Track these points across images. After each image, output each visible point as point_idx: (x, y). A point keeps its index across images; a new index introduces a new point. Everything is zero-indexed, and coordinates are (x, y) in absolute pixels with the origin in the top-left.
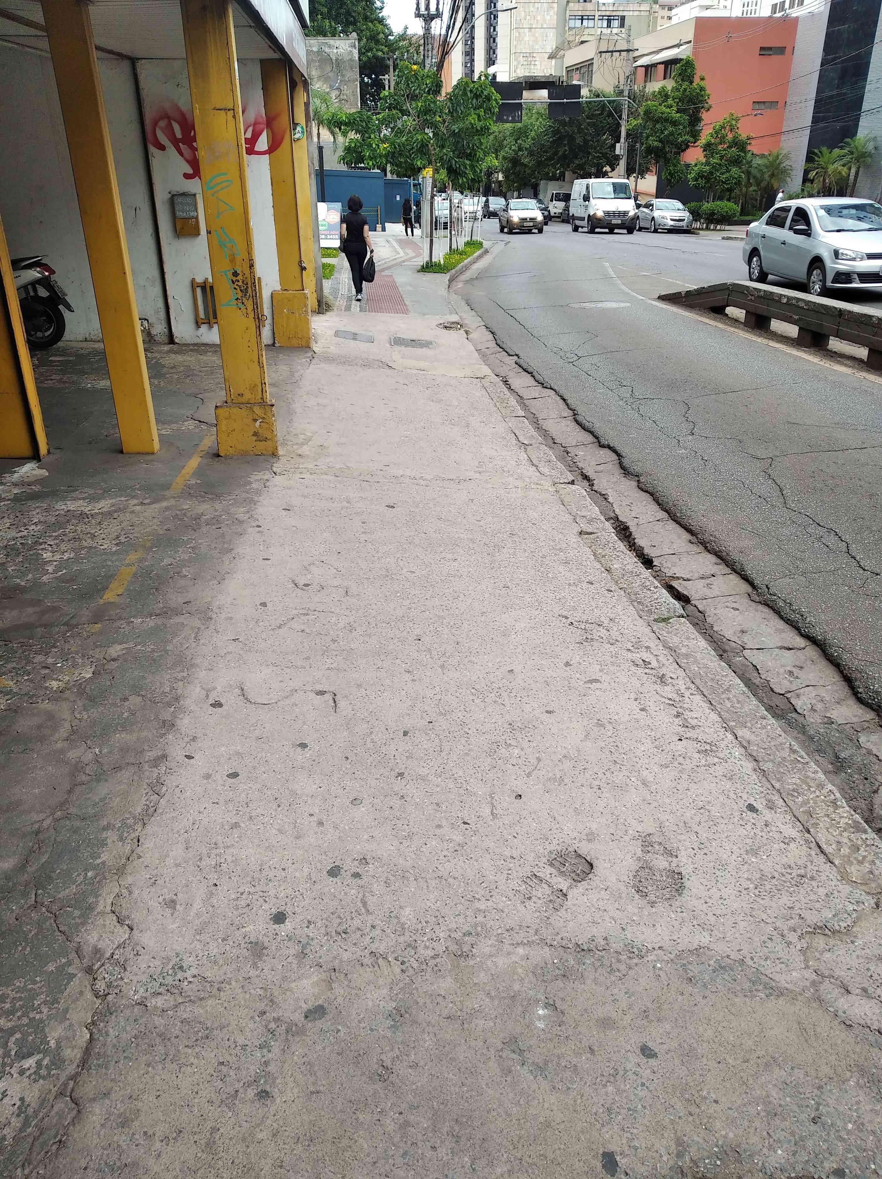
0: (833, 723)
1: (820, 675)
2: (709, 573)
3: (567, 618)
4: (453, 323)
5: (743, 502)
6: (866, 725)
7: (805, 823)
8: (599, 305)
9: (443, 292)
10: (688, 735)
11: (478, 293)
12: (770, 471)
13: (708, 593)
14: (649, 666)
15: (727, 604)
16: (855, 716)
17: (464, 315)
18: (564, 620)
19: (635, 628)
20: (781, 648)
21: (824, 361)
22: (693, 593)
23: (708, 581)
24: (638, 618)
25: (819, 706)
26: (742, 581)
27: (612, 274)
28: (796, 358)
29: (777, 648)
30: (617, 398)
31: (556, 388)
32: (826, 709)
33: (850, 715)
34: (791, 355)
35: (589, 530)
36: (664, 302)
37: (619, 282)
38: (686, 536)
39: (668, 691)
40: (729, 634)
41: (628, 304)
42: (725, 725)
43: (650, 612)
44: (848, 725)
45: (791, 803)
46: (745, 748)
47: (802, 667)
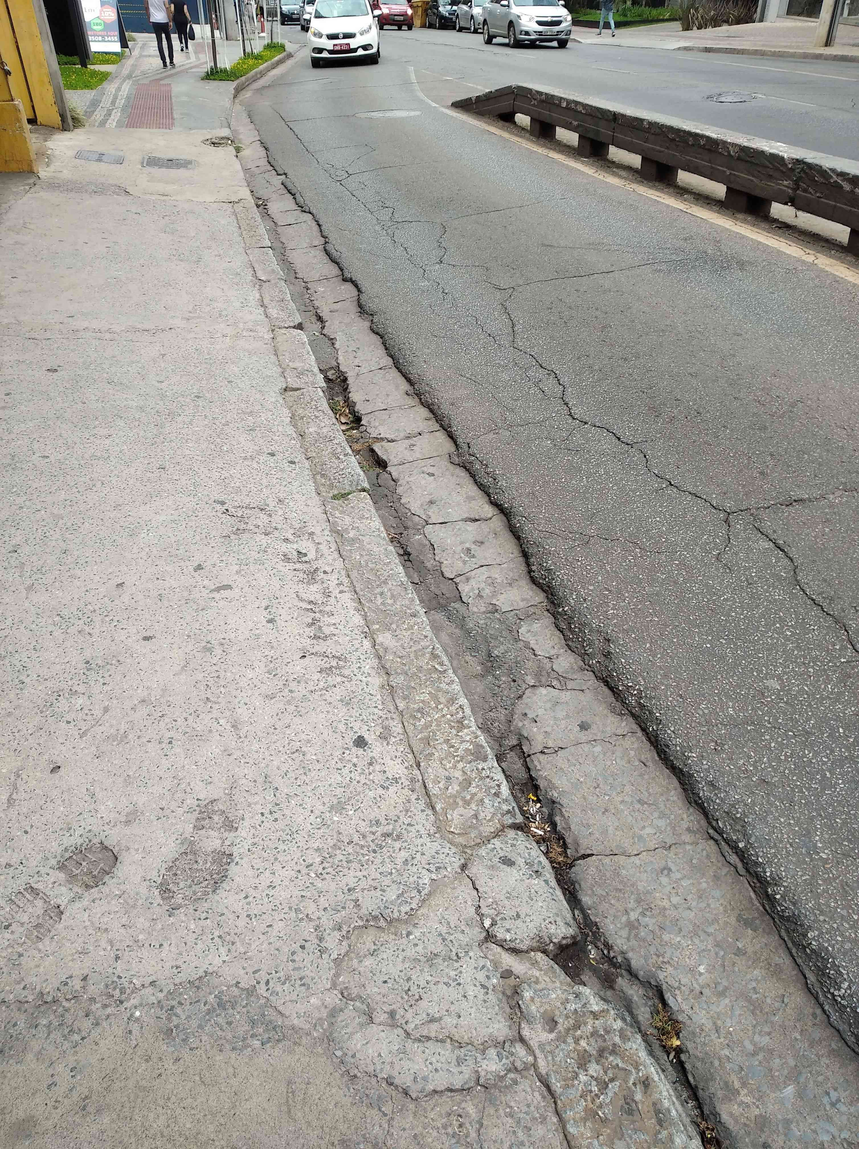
0: (497, 611)
1: (499, 551)
2: (416, 430)
3: (223, 503)
4: (223, 138)
5: (470, 343)
6: (532, 610)
7: (418, 755)
8: (389, 114)
9: (227, 102)
10: (317, 648)
11: (264, 104)
12: (507, 304)
13: (409, 456)
14: (304, 559)
15: (425, 469)
16: (523, 600)
17: (241, 129)
18: (218, 507)
19: (306, 509)
20: (466, 520)
21: (599, 172)
22: (391, 458)
23: (411, 441)
24: (314, 494)
25: (487, 591)
26: (448, 438)
27: (413, 78)
28: (571, 170)
29: (462, 520)
30: (375, 222)
31: (314, 212)
32: (494, 594)
33: (518, 598)
34: (567, 167)
35: (295, 386)
36: (457, 110)
37: (417, 87)
38: (404, 386)
39: (313, 592)
40: (415, 506)
41: (418, 113)
42: (366, 630)
43: (332, 486)
44: (512, 613)
45: (410, 728)
46: (380, 658)
47: (482, 543)
